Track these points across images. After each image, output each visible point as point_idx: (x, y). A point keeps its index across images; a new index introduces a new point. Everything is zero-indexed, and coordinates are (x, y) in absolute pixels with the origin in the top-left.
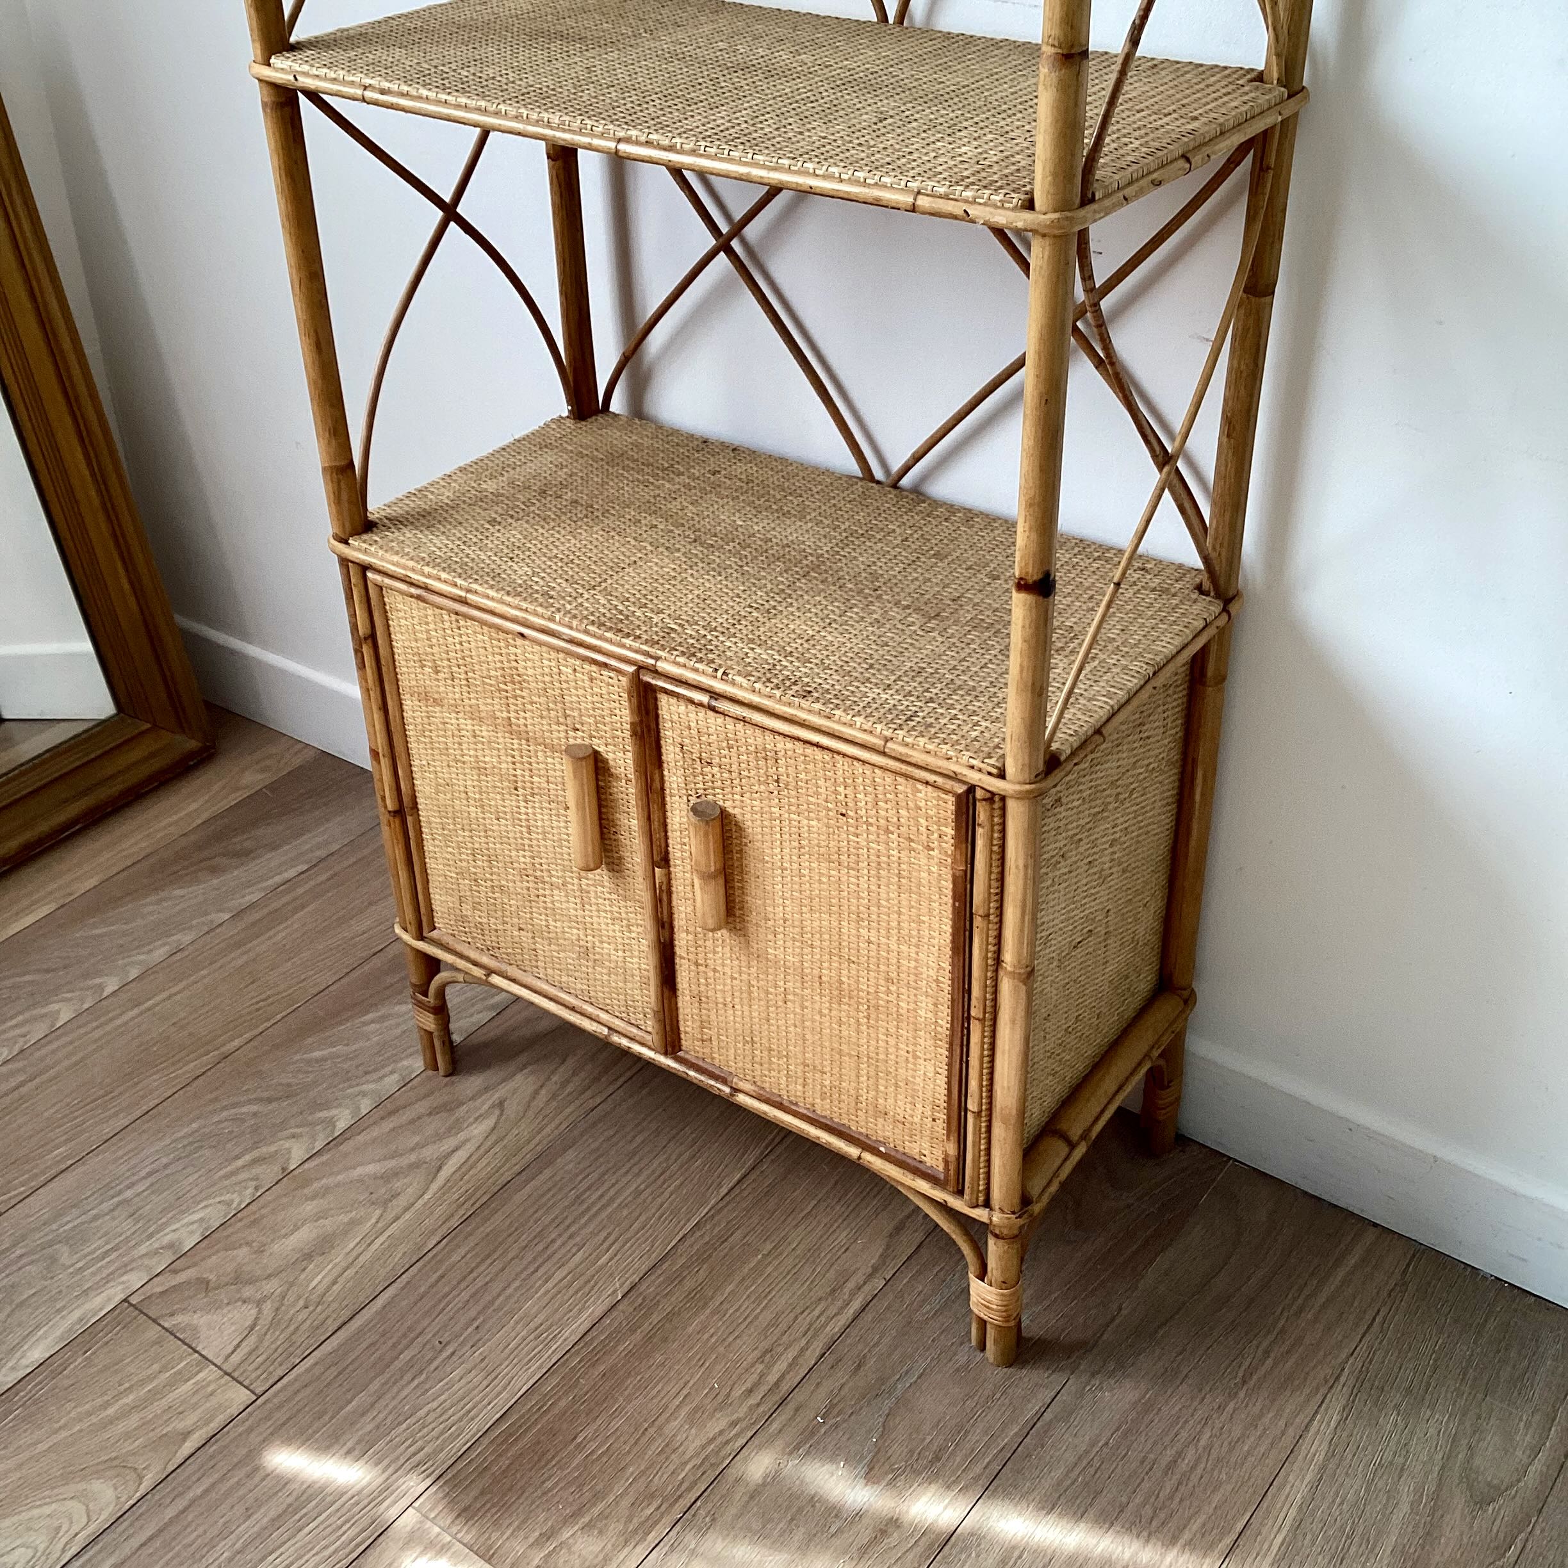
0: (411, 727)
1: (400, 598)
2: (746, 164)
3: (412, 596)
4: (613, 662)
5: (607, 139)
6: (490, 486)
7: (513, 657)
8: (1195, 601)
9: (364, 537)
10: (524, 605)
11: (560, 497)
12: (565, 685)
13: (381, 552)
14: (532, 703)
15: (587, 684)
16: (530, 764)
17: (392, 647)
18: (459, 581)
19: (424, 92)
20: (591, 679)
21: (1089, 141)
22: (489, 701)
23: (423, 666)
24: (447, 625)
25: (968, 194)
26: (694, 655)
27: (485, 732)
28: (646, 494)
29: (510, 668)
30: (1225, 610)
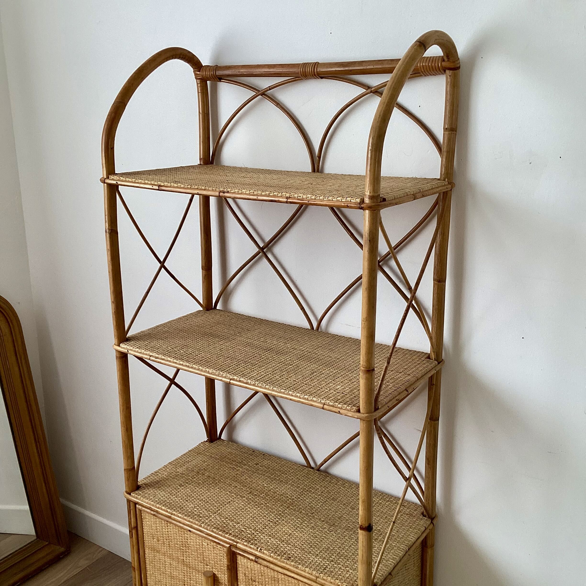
0: (148, 560)
1: (147, 515)
2: (270, 390)
3: (152, 514)
4: (221, 543)
5: (227, 378)
6: (180, 470)
7: (186, 538)
8: (421, 519)
9: (137, 492)
10: (191, 520)
11: (204, 475)
12: (204, 549)
13: (142, 498)
14: (192, 555)
15: (212, 549)
16: (190, 576)
17: (143, 531)
18: (169, 510)
19: (169, 359)
20: (214, 548)
21: (376, 393)
22: (176, 553)
23: (153, 539)
24: (163, 525)
25: (340, 406)
26: (250, 542)
27: (174, 563)
28: (233, 473)
29: (185, 542)
30: (432, 522)
